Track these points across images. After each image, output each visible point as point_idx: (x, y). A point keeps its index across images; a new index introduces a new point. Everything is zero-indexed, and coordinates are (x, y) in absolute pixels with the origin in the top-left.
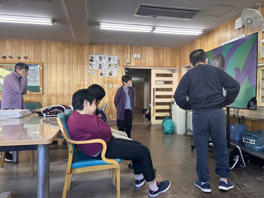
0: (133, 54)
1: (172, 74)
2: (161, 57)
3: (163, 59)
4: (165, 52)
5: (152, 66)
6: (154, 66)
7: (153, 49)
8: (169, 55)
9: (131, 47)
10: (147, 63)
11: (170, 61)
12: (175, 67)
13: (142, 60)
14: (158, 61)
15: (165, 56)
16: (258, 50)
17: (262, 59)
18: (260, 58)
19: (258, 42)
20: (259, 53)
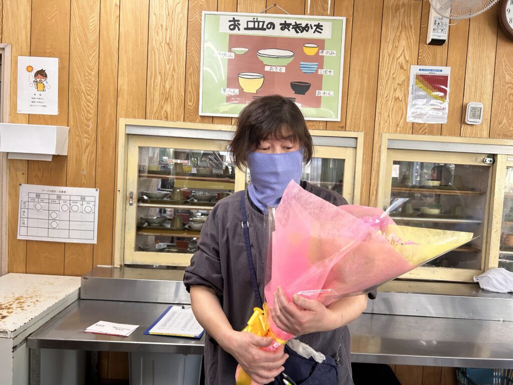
16: (399, 94)
17: (415, 128)
18: (406, 123)
19: (402, 67)
20: (401, 103)
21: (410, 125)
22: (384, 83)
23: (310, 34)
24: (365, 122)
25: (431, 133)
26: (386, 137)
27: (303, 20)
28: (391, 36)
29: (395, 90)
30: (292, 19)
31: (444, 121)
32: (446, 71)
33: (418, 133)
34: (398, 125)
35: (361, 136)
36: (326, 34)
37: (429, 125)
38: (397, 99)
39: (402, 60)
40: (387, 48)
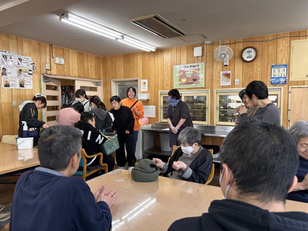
0: (53, 57)
1: (97, 88)
2: (86, 65)
3: (87, 68)
4: (89, 59)
5: (77, 76)
6: (79, 77)
7: (76, 53)
8: (93, 64)
9: (51, 46)
10: (71, 72)
11: (94, 72)
12: (100, 79)
13: (65, 67)
14: (83, 70)
15: (89, 64)
16: (218, 79)
17: (223, 87)
18: (220, 86)
19: (218, 72)
20: (219, 81)
21: (221, 86)
22: (214, 77)
23: (197, 68)
24: (210, 86)
25: (227, 88)
26: (215, 90)
27: (194, 64)
28: (215, 65)
29: (217, 78)
30: (192, 65)
31: (230, 84)
32: (230, 72)
33: (223, 88)
34: (218, 87)
35: (209, 90)
36: (200, 67)
37: (226, 86)
38: (218, 80)
39: (218, 71)
40: (215, 68)
